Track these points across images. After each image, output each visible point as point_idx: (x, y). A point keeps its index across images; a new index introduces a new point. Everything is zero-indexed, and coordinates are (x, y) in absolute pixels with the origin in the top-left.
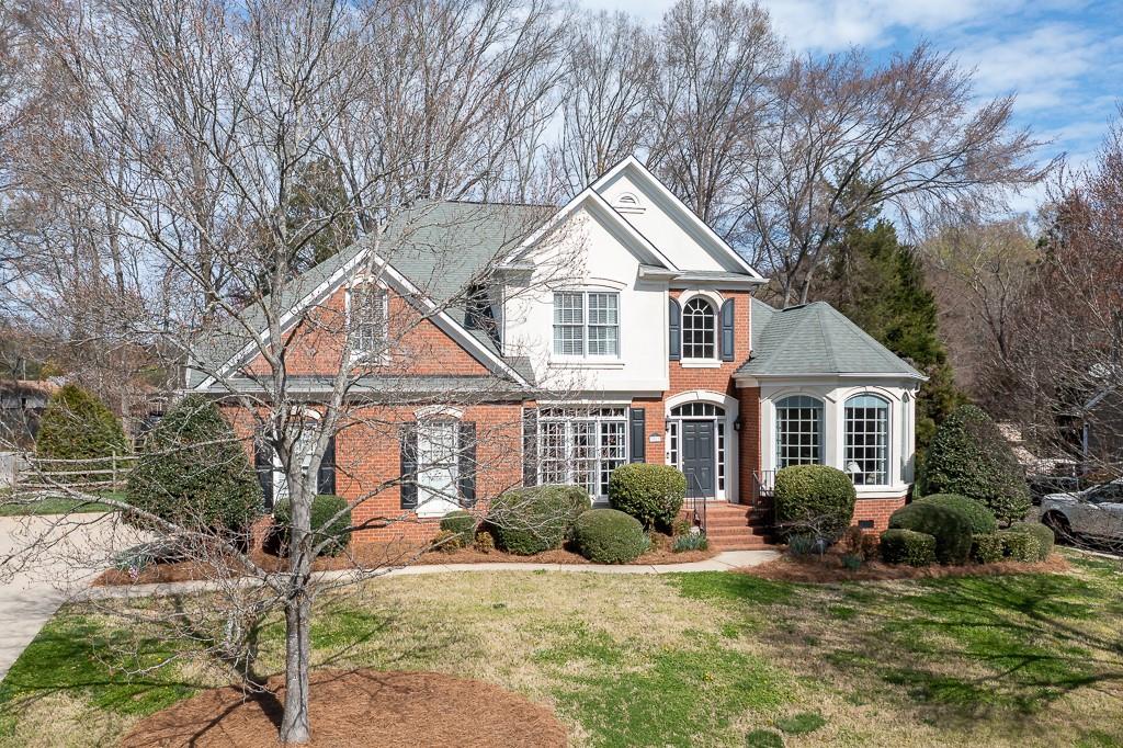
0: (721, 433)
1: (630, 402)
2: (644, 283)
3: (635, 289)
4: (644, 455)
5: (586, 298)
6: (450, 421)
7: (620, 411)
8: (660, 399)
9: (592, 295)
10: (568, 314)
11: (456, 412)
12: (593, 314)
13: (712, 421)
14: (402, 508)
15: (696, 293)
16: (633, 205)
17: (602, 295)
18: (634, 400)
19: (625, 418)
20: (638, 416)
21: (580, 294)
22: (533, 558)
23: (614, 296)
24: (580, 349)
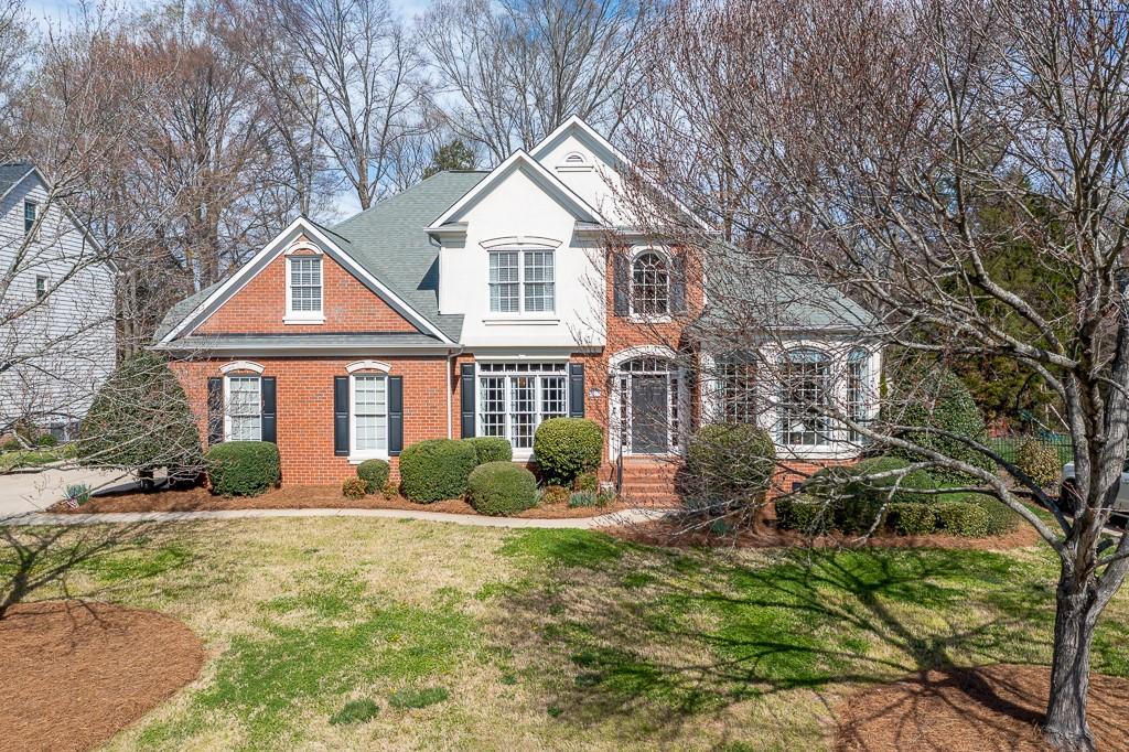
0: (675, 388)
1: (568, 357)
2: (579, 240)
3: (571, 246)
4: (583, 410)
5: (521, 256)
6: (380, 376)
7: (560, 366)
8: (600, 355)
9: (528, 253)
10: (504, 272)
11: (385, 367)
12: (528, 272)
13: (664, 376)
14: (336, 455)
15: (645, 248)
16: (580, 164)
17: (539, 253)
18: (573, 355)
19: (565, 373)
20: (577, 371)
21: (515, 253)
22: (427, 506)
23: (550, 253)
24: (516, 307)
